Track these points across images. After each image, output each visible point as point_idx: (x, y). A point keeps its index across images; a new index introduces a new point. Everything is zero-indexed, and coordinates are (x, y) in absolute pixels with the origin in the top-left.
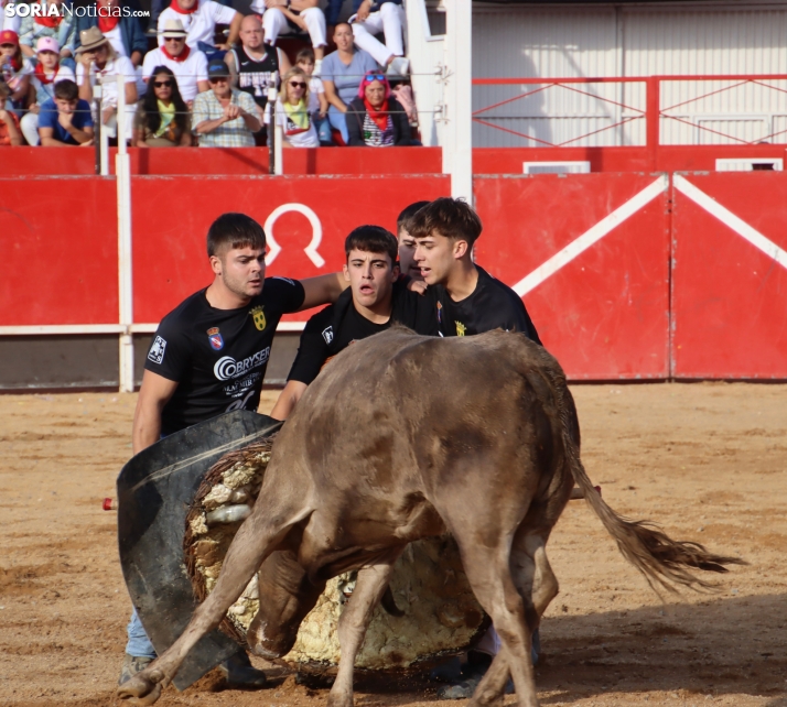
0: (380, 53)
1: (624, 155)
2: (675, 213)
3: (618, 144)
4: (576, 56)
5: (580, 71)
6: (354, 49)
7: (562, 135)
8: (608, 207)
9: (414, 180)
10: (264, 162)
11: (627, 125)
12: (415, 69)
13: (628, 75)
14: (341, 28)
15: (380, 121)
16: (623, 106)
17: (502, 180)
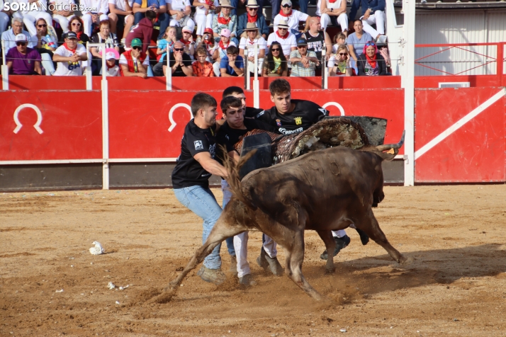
0: (373, 33)
1: (486, 79)
3: (485, 74)
4: (465, 33)
5: (467, 40)
6: (363, 32)
7: (458, 70)
8: (478, 103)
9: (387, 91)
10: (320, 83)
11: (489, 65)
12: (389, 41)
13: (490, 42)
14: (357, 23)
15: (373, 64)
16: (487, 57)
17: (428, 91)
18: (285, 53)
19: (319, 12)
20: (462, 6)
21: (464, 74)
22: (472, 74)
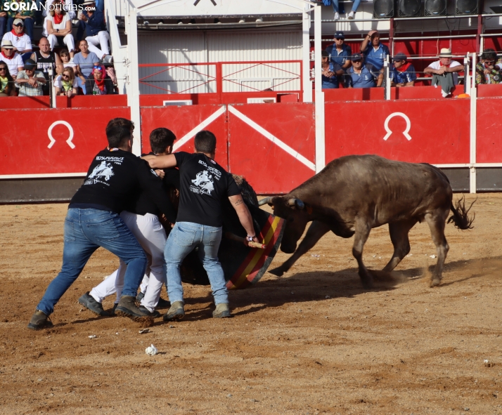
1: (208, 96)
2: (229, 122)
3: (207, 92)
4: (187, 53)
5: (189, 60)
6: (88, 52)
7: (182, 88)
8: (200, 120)
9: (114, 109)
10: (48, 102)
11: (210, 83)
12: (115, 61)
13: (210, 61)
14: (82, 43)
15: (101, 87)
16: (208, 76)
17: (153, 109)
18: (12, 73)
19: (46, 33)
20: (182, 28)
21: (188, 92)
22: (196, 92)
